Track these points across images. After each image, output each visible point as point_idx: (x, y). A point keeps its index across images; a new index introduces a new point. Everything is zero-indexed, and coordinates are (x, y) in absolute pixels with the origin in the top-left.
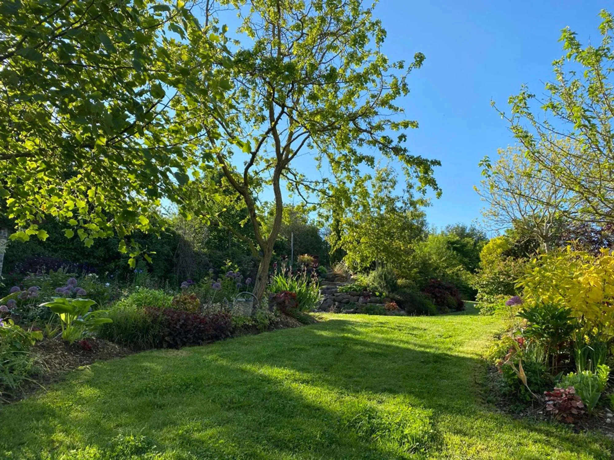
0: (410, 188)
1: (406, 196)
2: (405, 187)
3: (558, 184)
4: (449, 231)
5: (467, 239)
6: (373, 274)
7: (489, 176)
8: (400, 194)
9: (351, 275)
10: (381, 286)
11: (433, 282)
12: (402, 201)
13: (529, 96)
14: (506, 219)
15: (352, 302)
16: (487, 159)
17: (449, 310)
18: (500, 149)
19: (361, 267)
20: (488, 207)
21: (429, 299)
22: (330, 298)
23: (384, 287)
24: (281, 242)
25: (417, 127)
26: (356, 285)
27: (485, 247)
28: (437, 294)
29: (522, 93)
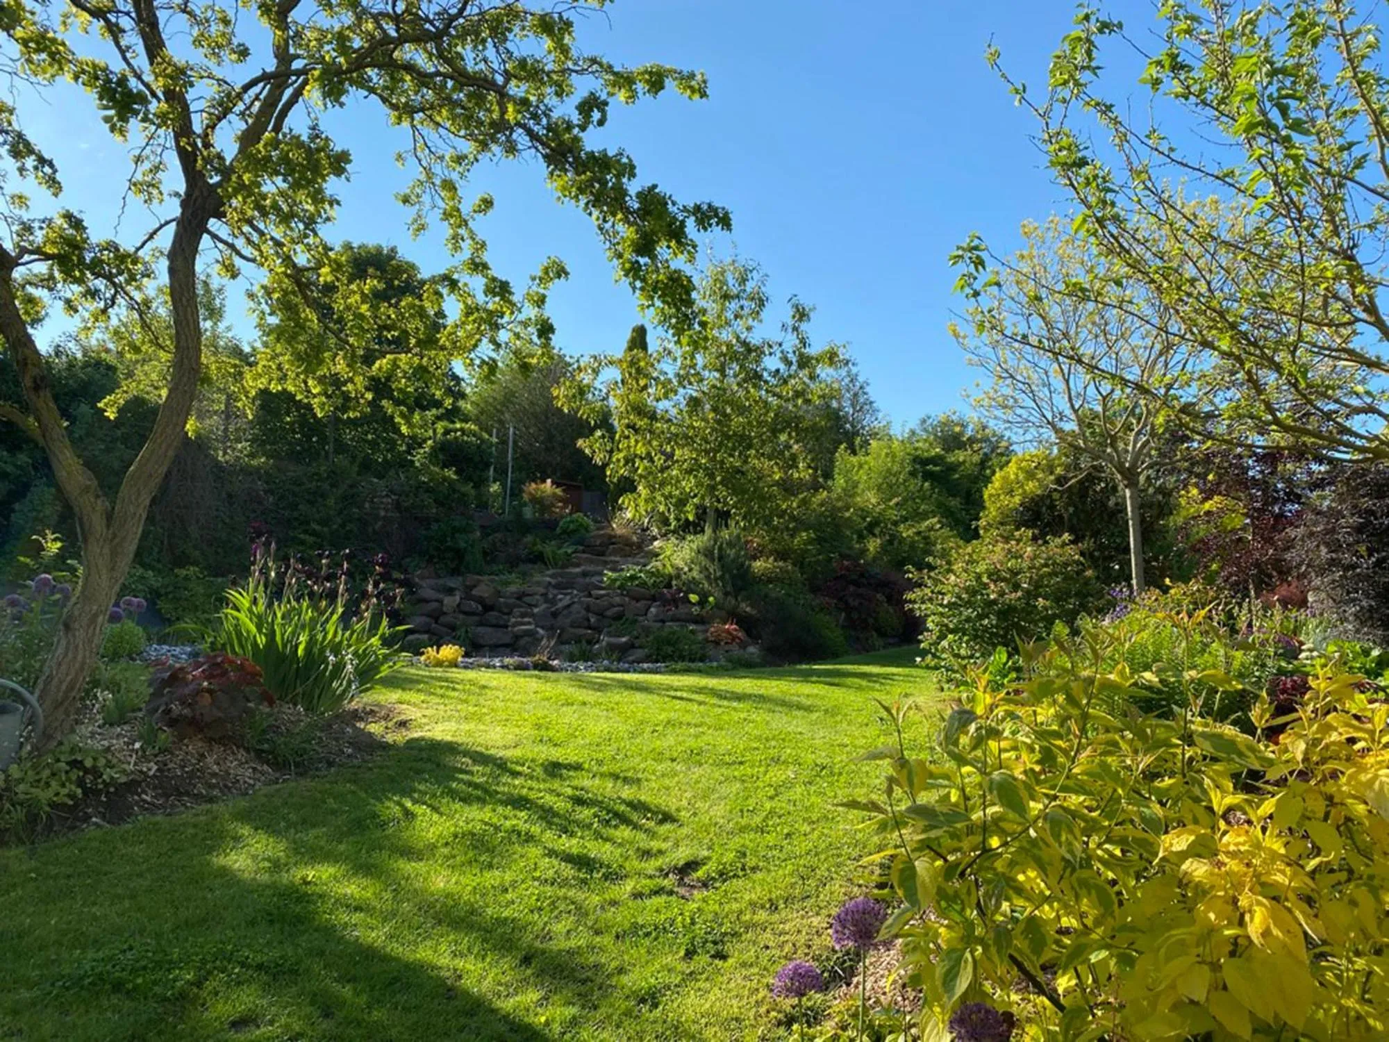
0: (800, 320)
1: (791, 342)
2: (787, 315)
3: (1174, 330)
4: (925, 430)
5: (960, 456)
6: (696, 542)
7: (976, 294)
8: (775, 335)
9: (655, 539)
10: (708, 577)
11: (848, 569)
12: (779, 355)
13: (1104, 27)
14: (1031, 418)
15: (629, 615)
16: (976, 242)
17: (879, 642)
18: (1030, 223)
19: (678, 519)
20: (988, 383)
21: (830, 614)
22: (580, 602)
23: (716, 579)
24: (479, 447)
25: (703, 95)
26: (647, 572)
27: (998, 475)
28: (850, 600)
29: (1081, 16)
